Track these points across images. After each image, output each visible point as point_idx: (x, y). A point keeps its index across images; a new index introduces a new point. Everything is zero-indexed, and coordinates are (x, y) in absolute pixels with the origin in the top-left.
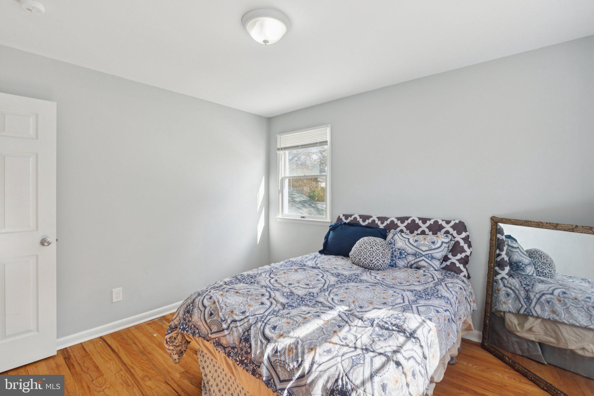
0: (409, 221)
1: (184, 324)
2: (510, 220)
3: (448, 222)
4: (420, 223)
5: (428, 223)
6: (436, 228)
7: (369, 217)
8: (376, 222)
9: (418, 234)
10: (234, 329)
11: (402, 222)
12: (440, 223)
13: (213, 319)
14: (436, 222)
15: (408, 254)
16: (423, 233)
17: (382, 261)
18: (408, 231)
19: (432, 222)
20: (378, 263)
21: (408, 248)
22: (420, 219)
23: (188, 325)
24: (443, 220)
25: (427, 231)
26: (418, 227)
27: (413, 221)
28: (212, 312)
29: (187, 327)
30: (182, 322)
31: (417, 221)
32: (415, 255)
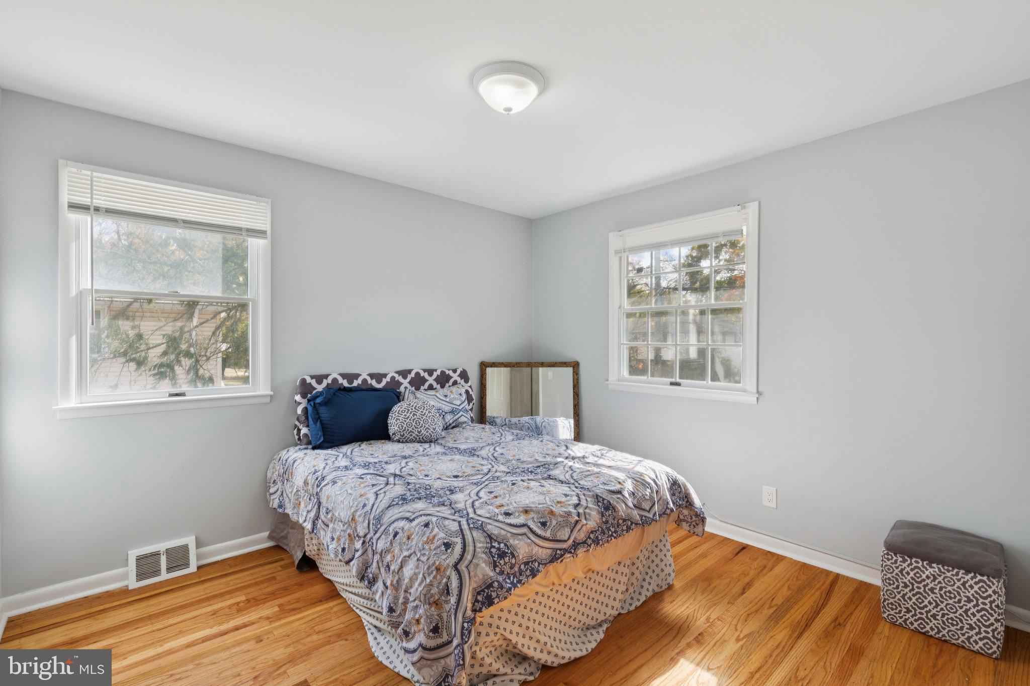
0: (413, 375)
1: (506, 579)
2: (502, 363)
3: (455, 371)
4: (426, 375)
5: (435, 375)
6: (443, 379)
7: (357, 376)
8: (369, 382)
9: (425, 390)
10: (587, 511)
11: (405, 377)
12: (447, 373)
13: (552, 526)
14: (443, 373)
15: (446, 413)
16: (431, 387)
17: (432, 430)
18: (413, 388)
19: (438, 372)
20: (411, 435)
21: (444, 406)
22: (425, 371)
23: (512, 574)
24: (449, 370)
25: (435, 385)
26: (424, 381)
27: (418, 374)
28: (541, 521)
29: (512, 578)
30: (501, 579)
31: (422, 374)
32: (452, 412)
